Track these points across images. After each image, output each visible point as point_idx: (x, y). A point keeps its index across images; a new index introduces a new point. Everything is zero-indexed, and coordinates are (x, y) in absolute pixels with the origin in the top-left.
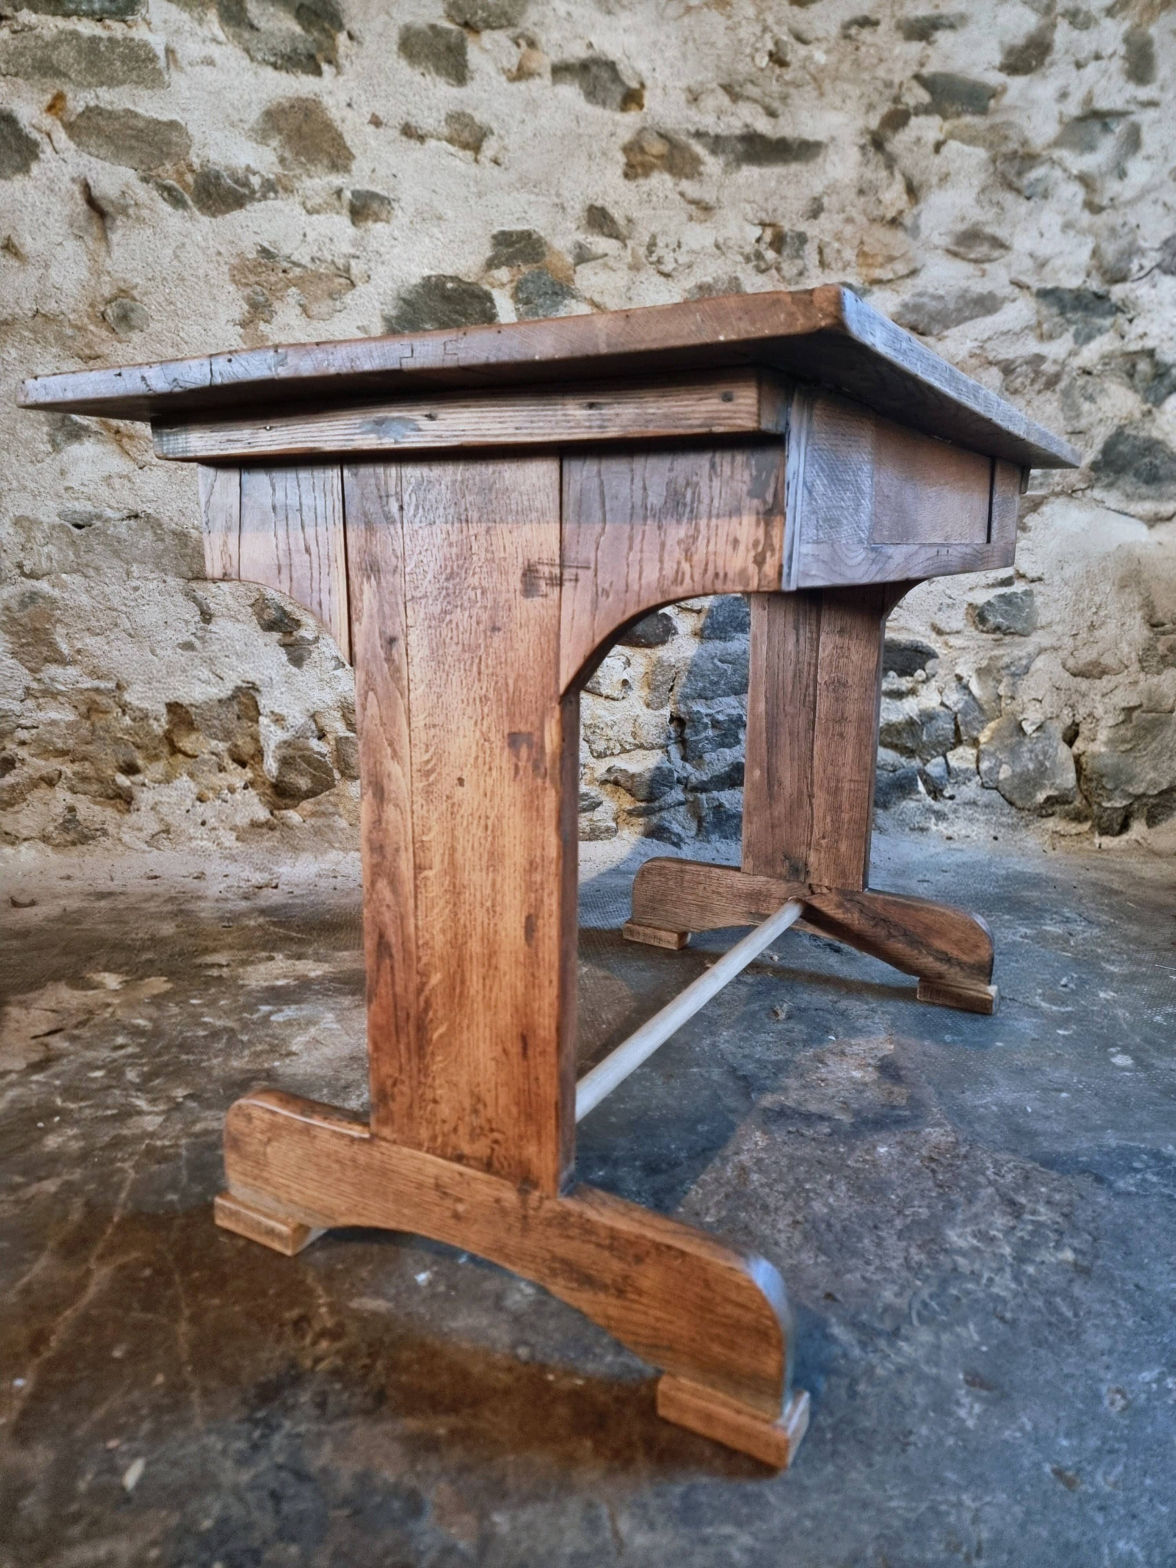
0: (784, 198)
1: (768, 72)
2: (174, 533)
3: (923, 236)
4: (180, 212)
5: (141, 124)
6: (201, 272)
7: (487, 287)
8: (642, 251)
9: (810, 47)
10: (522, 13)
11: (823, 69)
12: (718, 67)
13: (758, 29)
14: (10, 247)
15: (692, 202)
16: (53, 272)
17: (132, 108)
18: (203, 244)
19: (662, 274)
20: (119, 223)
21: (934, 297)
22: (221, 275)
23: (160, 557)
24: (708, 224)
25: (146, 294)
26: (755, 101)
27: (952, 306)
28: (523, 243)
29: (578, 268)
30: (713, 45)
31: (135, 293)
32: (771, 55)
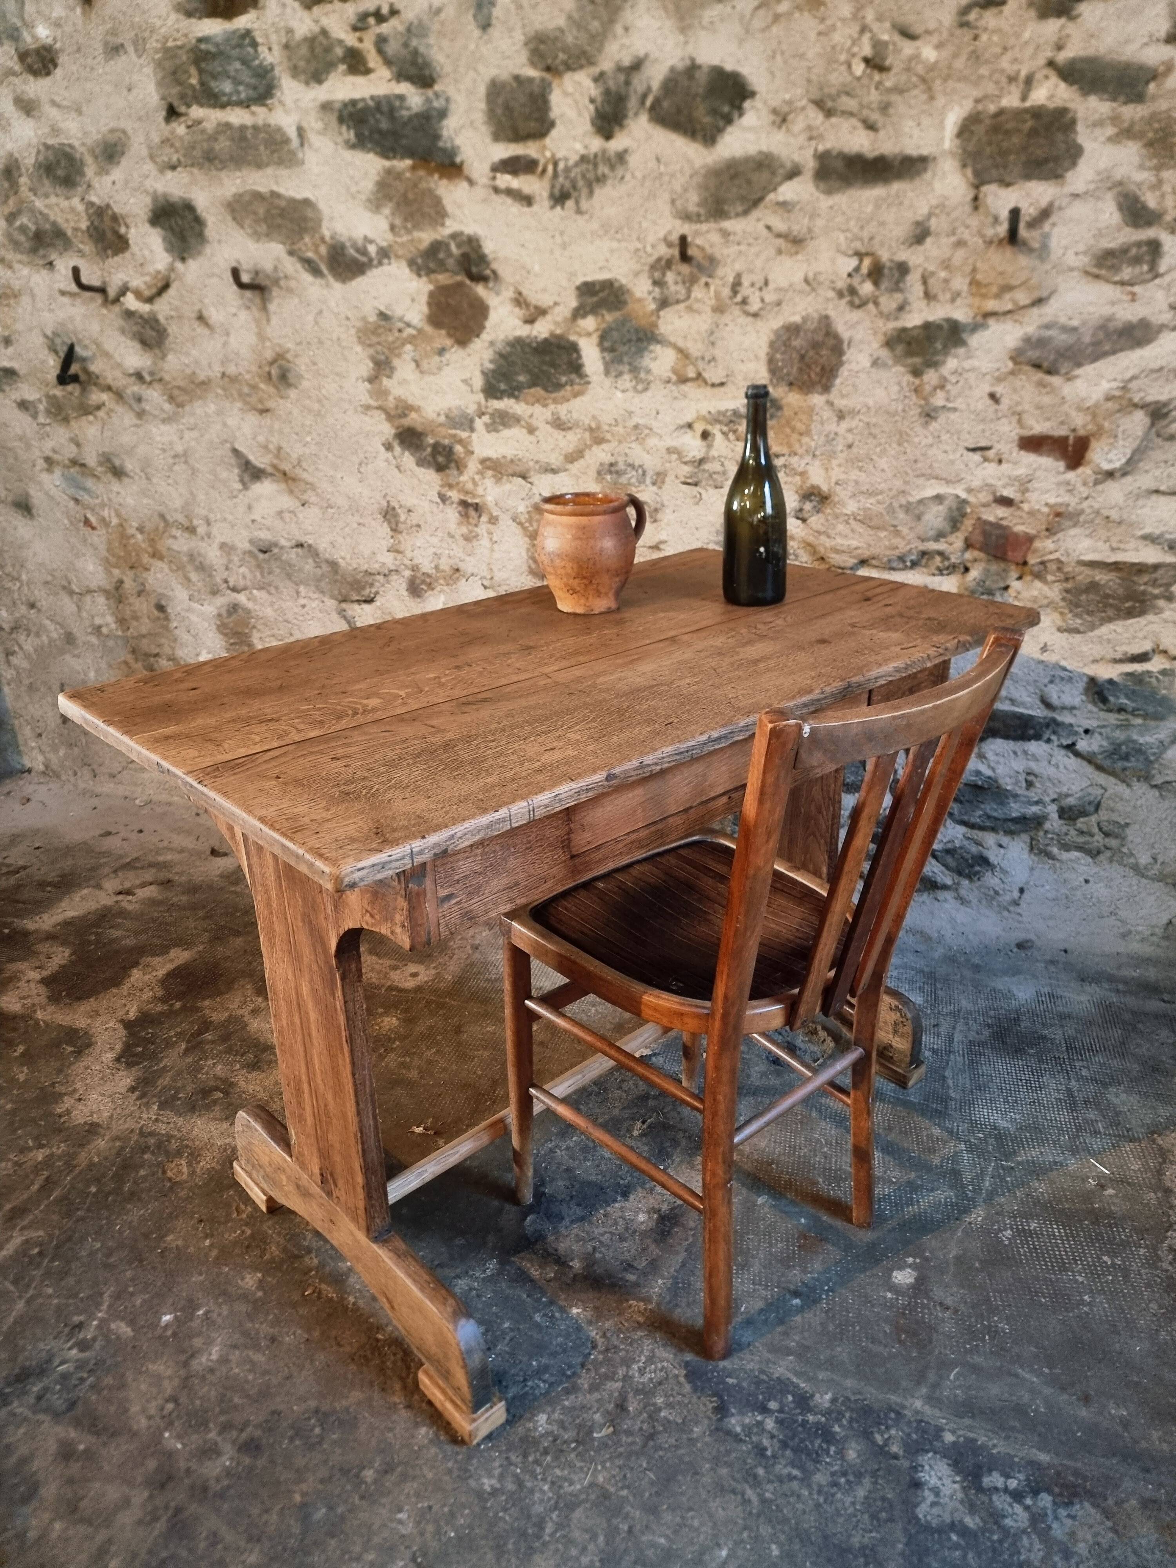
0: (882, 224)
1: (865, 81)
2: (327, 561)
3: (1053, 257)
4: (319, 281)
5: (283, 204)
6: (335, 337)
7: (573, 338)
8: (726, 292)
9: (918, 43)
10: (600, 50)
11: (932, 68)
12: (809, 81)
13: (854, 29)
14: (201, 318)
15: (779, 236)
16: (232, 340)
17: (275, 188)
18: (336, 310)
19: (747, 314)
20: (274, 294)
21: (1065, 329)
22: (349, 337)
23: (319, 580)
24: (800, 257)
25: (296, 356)
26: (851, 114)
27: (1087, 339)
28: (606, 292)
29: (662, 313)
30: (802, 56)
31: (289, 356)
32: (867, 61)
